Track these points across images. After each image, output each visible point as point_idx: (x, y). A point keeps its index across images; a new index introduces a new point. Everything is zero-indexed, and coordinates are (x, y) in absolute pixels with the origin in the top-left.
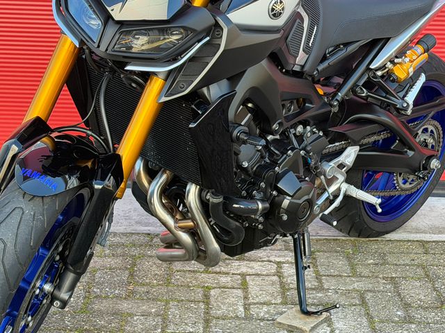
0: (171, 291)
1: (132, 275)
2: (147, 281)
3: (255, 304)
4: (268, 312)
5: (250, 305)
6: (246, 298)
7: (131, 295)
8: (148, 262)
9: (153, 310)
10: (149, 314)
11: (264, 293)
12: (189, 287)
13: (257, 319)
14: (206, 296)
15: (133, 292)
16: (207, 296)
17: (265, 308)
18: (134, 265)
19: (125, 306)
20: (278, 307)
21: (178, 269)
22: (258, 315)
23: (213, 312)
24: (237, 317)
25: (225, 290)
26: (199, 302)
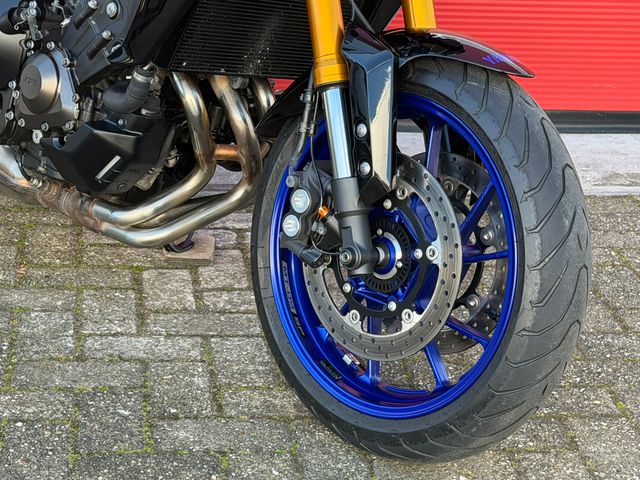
0: (84, 275)
1: (21, 252)
2: (47, 261)
3: (209, 290)
4: (230, 302)
5: (202, 291)
6: (196, 282)
7: (22, 283)
8: (45, 233)
9: (59, 303)
10: (54, 309)
11: (222, 274)
12: (110, 268)
13: (214, 312)
14: (135, 280)
15: (25, 278)
16: (137, 281)
17: (225, 296)
18: (24, 237)
19: (15, 297)
20: (243, 293)
21: (91, 242)
22: (215, 305)
23: (148, 304)
24: (186, 309)
25: (164, 271)
26: (127, 289)
